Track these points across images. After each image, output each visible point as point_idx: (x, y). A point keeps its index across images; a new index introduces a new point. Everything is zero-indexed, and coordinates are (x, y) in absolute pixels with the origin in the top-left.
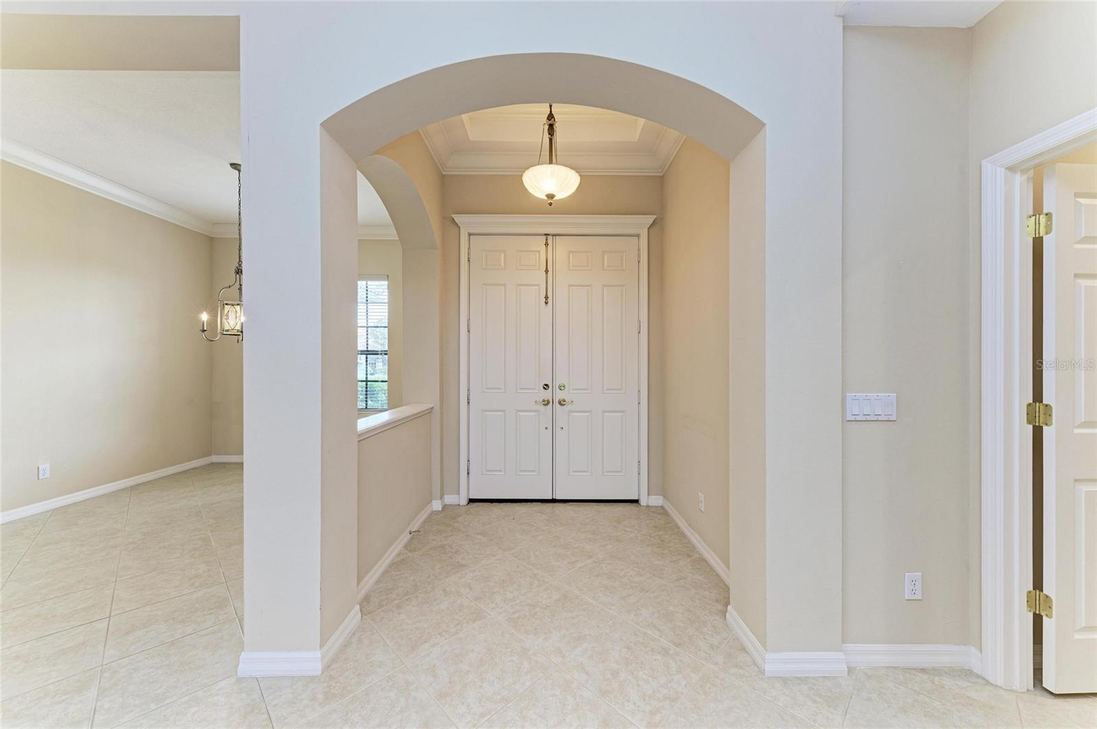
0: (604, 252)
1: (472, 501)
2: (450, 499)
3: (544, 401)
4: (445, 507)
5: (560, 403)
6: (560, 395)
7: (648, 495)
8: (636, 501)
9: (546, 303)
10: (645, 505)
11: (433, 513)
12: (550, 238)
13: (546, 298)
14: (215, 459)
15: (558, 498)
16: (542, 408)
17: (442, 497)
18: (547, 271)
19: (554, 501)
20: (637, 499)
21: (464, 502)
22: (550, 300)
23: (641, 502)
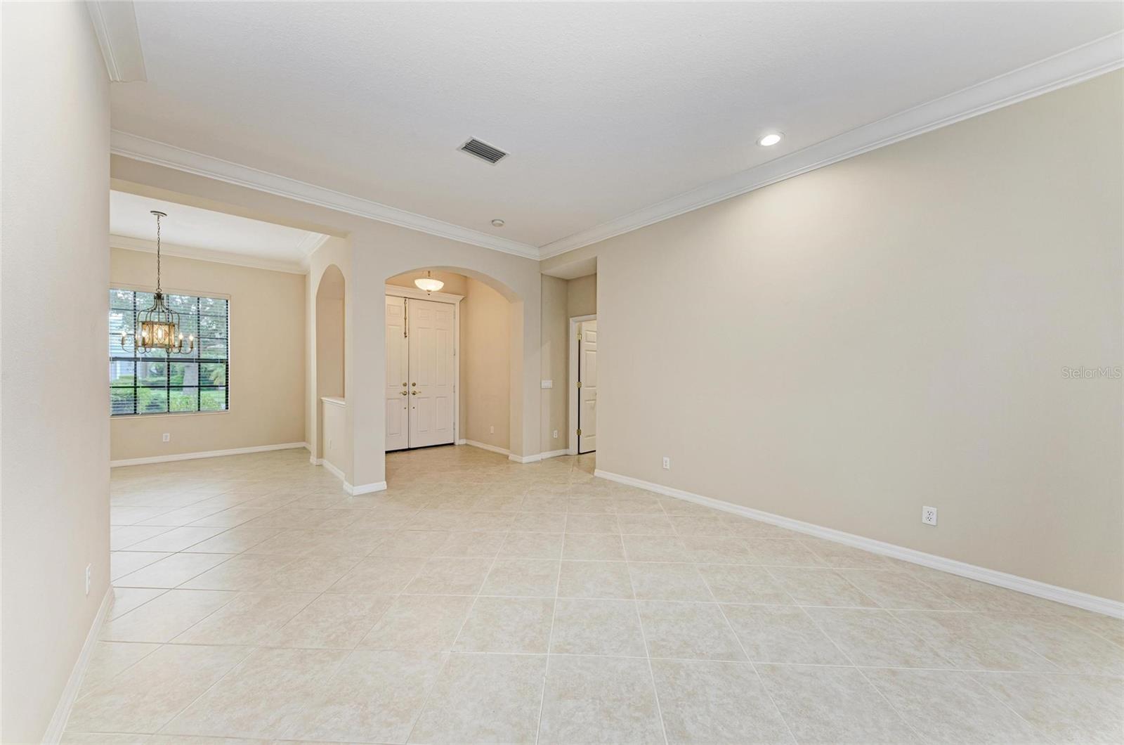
3: (405, 393)
5: (412, 392)
6: (412, 389)
7: (459, 439)
8: (452, 444)
9: (405, 337)
12: (407, 300)
13: (405, 334)
15: (412, 447)
16: (403, 397)
18: (405, 319)
19: (409, 449)
20: (454, 442)
22: (407, 335)
23: (457, 444)
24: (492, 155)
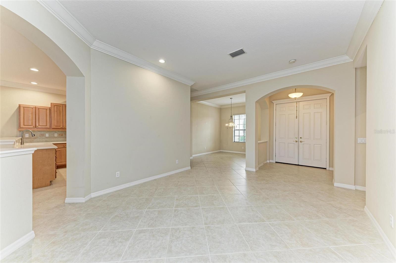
0: (314, 104)
1: (276, 162)
2: (271, 161)
3: (296, 141)
4: (270, 162)
5: (300, 142)
6: (300, 140)
7: (329, 167)
8: (326, 169)
9: (296, 118)
10: (328, 169)
11: (267, 163)
12: (298, 103)
13: (297, 117)
14: (221, 151)
15: (300, 164)
16: (295, 143)
17: (269, 160)
18: (297, 111)
19: (298, 165)
20: (326, 168)
21: (274, 162)
22: (298, 117)
23: (327, 169)
24: (241, 52)
